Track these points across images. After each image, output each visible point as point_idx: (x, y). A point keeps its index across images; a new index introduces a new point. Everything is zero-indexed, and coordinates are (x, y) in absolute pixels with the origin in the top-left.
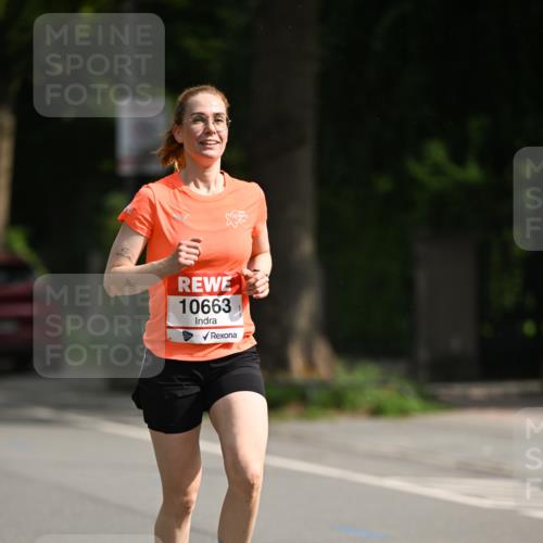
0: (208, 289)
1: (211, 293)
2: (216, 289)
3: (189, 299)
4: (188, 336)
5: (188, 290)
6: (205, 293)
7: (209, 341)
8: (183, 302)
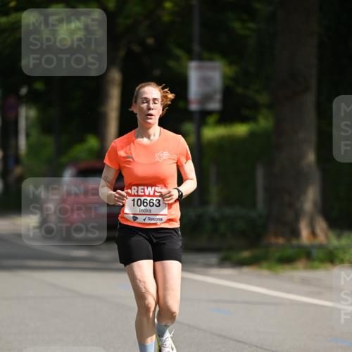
0: (147, 193)
1: (149, 196)
2: (152, 194)
3: (136, 198)
4: (135, 219)
5: (136, 194)
6: (145, 195)
7: (147, 221)
8: (134, 200)
